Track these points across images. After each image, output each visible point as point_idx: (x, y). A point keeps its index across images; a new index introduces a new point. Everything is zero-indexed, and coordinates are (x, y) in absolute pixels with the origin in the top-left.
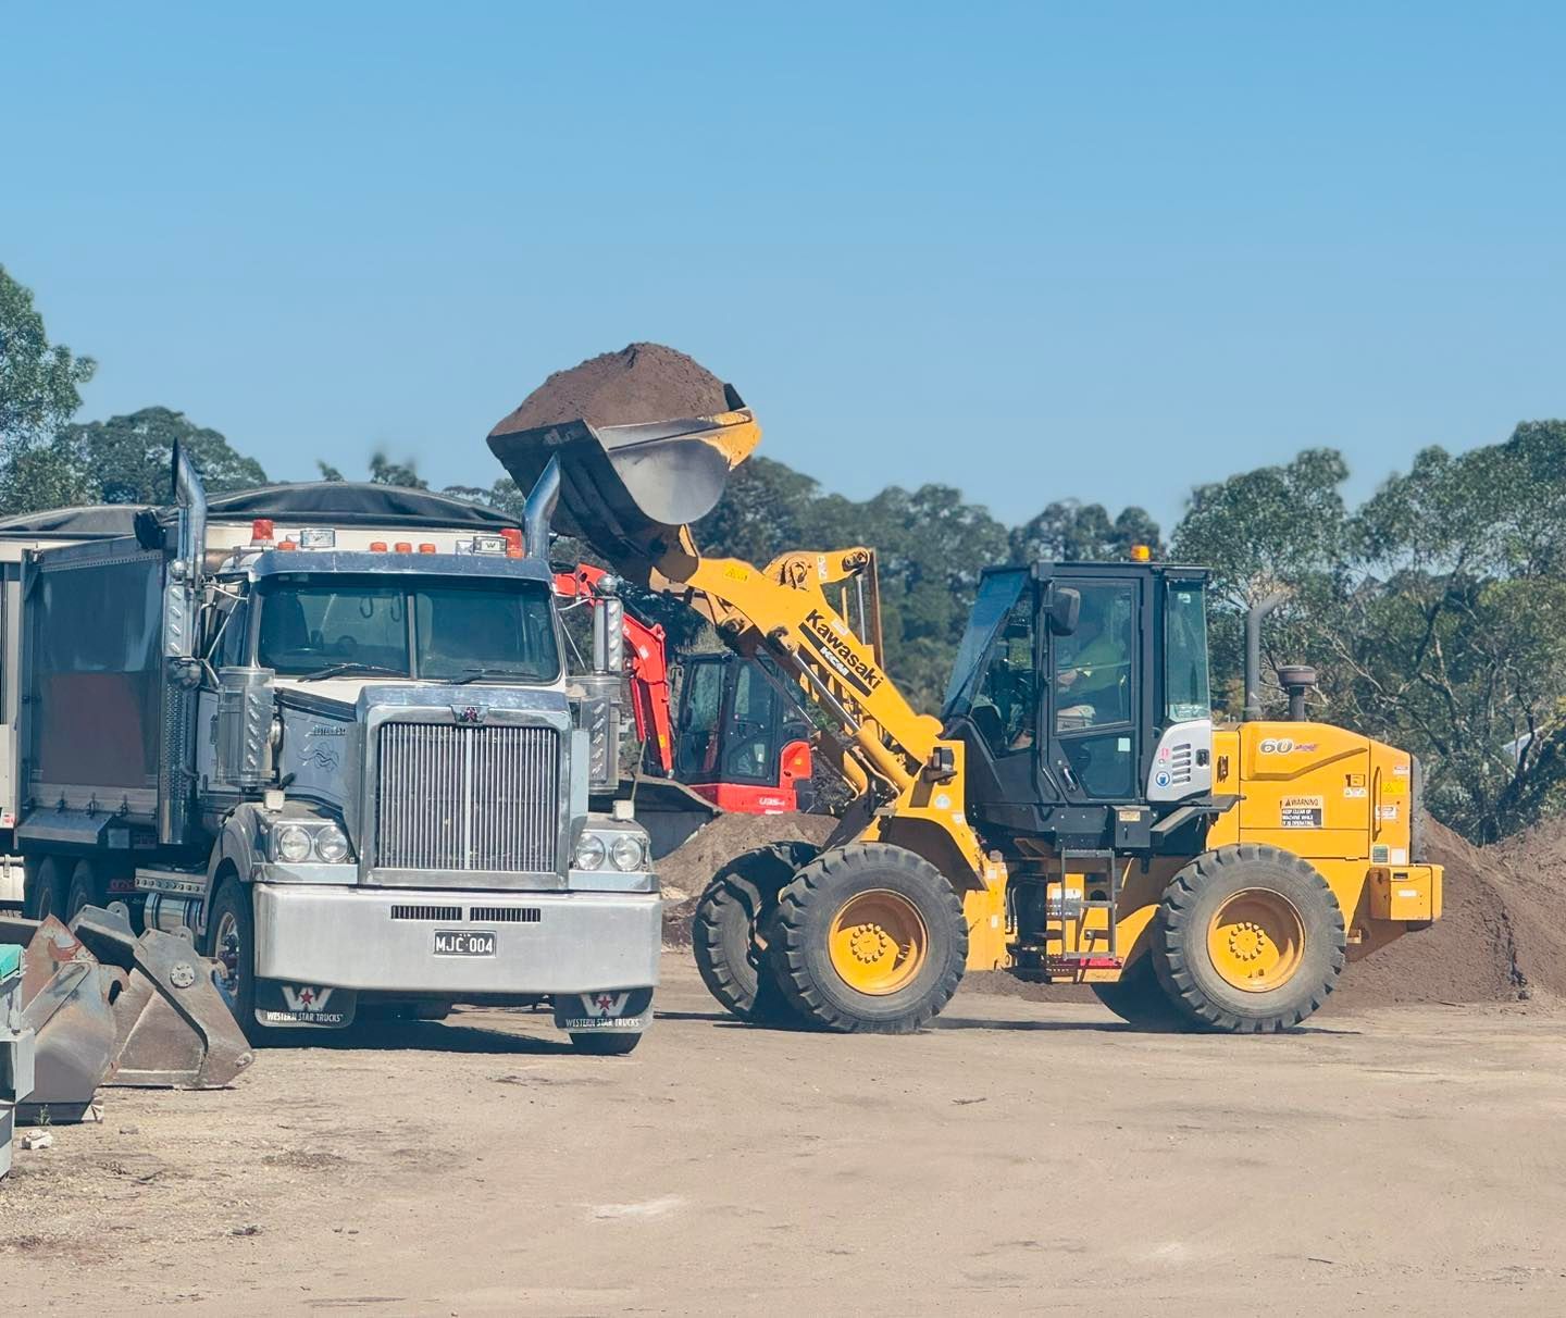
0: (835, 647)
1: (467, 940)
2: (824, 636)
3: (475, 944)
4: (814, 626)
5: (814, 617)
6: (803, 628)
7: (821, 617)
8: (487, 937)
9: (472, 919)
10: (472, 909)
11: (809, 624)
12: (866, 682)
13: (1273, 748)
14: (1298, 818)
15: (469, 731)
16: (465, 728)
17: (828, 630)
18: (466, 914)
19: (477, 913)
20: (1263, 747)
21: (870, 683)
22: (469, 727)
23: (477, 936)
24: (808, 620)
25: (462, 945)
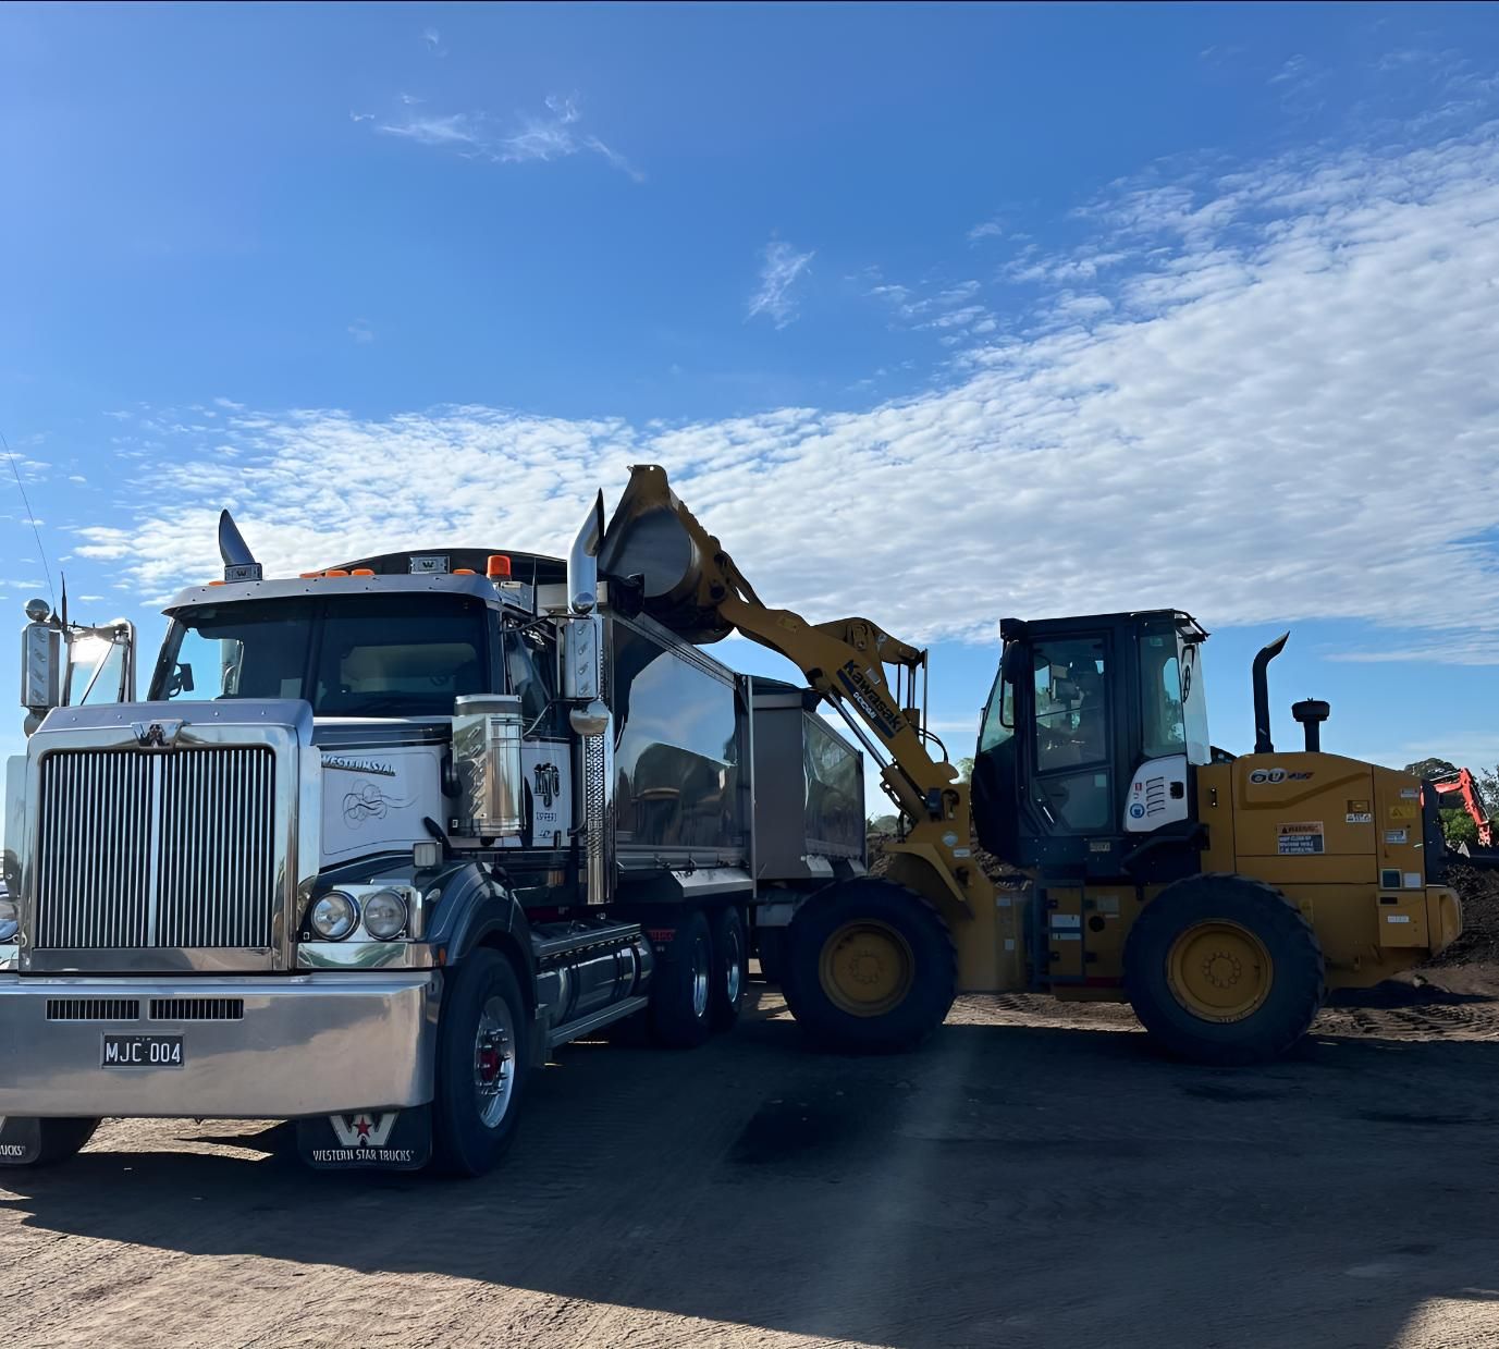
0: (866, 693)
1: (146, 1046)
2: (858, 683)
3: (158, 1051)
4: (850, 673)
5: (851, 665)
6: (840, 673)
7: (856, 667)
8: (173, 1041)
9: (153, 1016)
10: (154, 1002)
11: (846, 671)
12: (890, 726)
13: (1264, 778)
14: (1297, 844)
15: (157, 759)
16: (153, 753)
17: (862, 678)
18: (146, 1009)
19: (162, 1008)
20: (1254, 777)
21: (894, 727)
22: (157, 752)
23: (160, 1040)
24: (845, 667)
25: (139, 1052)
